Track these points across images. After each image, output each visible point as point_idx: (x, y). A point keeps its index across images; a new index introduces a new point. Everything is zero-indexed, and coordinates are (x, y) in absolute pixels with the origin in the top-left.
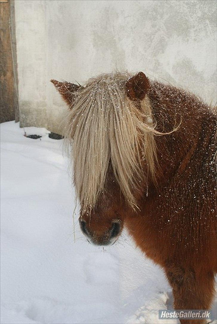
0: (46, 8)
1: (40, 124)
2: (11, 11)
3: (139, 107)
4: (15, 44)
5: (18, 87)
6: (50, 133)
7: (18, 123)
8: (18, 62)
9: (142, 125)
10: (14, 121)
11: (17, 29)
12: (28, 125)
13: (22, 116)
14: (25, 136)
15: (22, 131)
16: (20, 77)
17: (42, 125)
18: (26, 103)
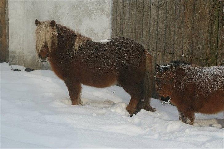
0: (25, 3)
1: (20, 63)
2: (6, 4)
3: (53, 29)
4: (8, 21)
5: (9, 44)
6: (25, 68)
7: (8, 63)
8: (9, 30)
9: (54, 33)
10: (6, 62)
11: (9, 13)
12: (13, 64)
13: (10, 59)
14: (12, 69)
15: (10, 67)
16: (10, 38)
17: (21, 64)
18: (13, 52)
